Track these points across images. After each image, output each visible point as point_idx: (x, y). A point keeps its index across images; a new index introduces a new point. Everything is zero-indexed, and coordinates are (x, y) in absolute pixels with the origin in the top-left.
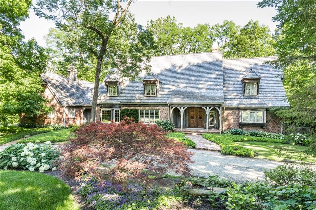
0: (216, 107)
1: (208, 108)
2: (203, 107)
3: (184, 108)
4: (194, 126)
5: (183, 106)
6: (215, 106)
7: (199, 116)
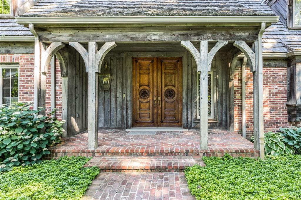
0: (240, 38)
1: (204, 44)
2: (183, 43)
3: (100, 45)
4: (149, 120)
5: (97, 36)
6: (233, 36)
7: (164, 89)
